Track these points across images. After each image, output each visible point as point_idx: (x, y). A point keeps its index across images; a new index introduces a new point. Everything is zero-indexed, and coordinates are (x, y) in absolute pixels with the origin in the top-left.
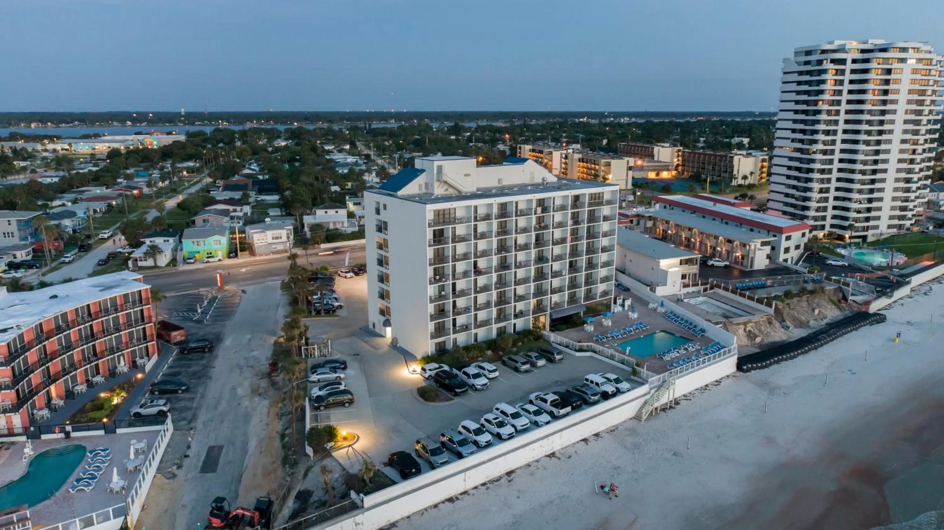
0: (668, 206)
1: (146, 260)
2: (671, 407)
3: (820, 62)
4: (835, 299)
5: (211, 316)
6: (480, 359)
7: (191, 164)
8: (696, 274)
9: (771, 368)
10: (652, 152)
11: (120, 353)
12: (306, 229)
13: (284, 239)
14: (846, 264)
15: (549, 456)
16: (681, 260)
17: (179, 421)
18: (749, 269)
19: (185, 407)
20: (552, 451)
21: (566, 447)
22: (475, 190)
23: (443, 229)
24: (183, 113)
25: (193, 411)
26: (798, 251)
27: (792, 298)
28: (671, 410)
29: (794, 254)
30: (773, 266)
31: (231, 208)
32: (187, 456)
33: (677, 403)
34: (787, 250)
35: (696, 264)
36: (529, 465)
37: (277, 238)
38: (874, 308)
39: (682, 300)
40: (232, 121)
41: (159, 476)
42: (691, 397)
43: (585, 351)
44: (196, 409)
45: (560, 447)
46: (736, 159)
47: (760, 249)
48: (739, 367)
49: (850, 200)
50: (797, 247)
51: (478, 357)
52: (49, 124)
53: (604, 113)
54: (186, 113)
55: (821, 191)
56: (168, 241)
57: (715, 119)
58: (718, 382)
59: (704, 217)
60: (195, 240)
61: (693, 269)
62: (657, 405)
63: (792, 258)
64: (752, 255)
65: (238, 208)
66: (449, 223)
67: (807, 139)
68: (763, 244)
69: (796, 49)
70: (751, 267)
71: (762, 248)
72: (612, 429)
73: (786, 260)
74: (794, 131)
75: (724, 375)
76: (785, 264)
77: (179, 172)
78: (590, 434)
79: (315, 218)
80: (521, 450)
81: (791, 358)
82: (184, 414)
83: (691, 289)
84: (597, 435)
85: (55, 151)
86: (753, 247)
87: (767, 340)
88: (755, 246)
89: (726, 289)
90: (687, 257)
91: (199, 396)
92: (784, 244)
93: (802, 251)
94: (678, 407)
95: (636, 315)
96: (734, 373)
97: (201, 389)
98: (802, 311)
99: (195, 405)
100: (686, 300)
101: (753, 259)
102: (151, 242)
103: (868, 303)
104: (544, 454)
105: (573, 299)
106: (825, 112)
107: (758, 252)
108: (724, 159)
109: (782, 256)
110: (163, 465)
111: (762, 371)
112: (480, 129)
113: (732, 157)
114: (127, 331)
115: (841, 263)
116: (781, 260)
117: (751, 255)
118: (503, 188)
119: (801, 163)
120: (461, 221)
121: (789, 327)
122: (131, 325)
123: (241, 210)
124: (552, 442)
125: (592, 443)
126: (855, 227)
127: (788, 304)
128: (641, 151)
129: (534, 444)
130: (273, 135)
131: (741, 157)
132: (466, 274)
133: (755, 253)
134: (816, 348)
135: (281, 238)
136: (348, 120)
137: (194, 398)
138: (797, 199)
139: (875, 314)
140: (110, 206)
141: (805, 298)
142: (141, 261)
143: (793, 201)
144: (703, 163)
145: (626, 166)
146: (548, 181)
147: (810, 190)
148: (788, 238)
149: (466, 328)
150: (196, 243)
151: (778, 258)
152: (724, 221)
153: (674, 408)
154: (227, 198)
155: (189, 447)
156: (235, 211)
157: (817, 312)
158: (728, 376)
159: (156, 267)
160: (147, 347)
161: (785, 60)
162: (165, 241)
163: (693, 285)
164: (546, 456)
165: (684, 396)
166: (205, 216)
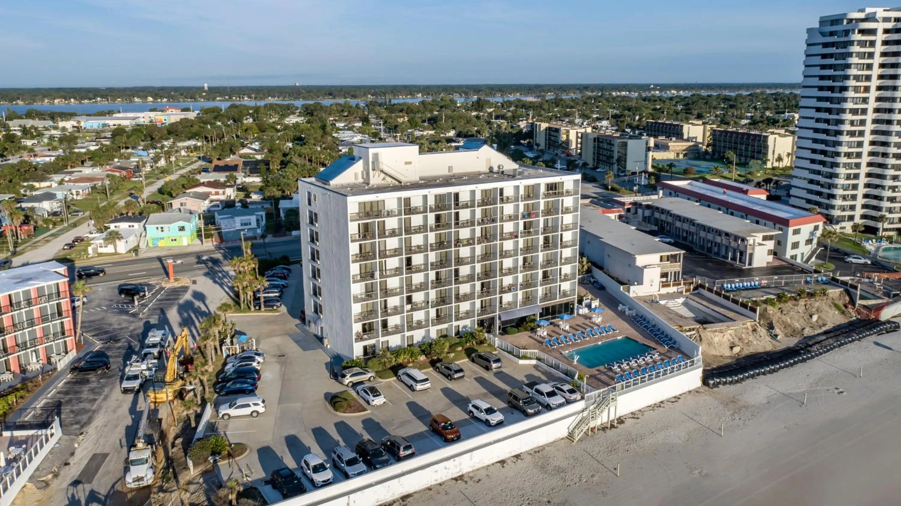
0: (673, 193)
1: (106, 247)
2: (612, 426)
3: (847, 33)
4: (840, 303)
5: (149, 309)
6: (411, 365)
7: (191, 143)
8: (679, 272)
9: (744, 383)
10: (682, 130)
11: (34, 349)
12: (282, 214)
13: (254, 225)
14: (869, 262)
15: (456, 479)
16: (661, 257)
17: (72, 424)
18: (747, 267)
19: (83, 409)
20: (460, 474)
21: (478, 470)
22: (418, 179)
23: (368, 223)
24: (206, 88)
25: (90, 413)
26: (810, 246)
27: (786, 302)
28: (613, 429)
29: (805, 250)
30: (778, 263)
31: (213, 190)
32: (67, 464)
33: (621, 421)
34: (795, 245)
35: (679, 261)
36: (430, 489)
37: (246, 224)
38: (886, 314)
39: (657, 302)
40: (253, 96)
41: (30, 485)
42: (640, 416)
43: (530, 358)
44: (94, 411)
45: (470, 470)
46: (771, 138)
47: (760, 244)
48: (705, 381)
49: (883, 187)
50: (809, 242)
51: (409, 362)
52: (72, 100)
53: (650, 85)
54: (209, 88)
55: (848, 177)
56: (133, 226)
57: (768, 91)
58: (677, 398)
59: (709, 206)
60: (159, 226)
61: (675, 266)
62: (592, 424)
63: (803, 254)
64: (751, 251)
65: (221, 191)
66: (378, 216)
67: (833, 119)
68: (765, 238)
69: (821, 18)
70: (750, 264)
71: (764, 242)
72: (537, 450)
73: (794, 257)
74: (818, 110)
75: (686, 390)
76: (793, 261)
77: (177, 151)
78: (509, 455)
79: (291, 204)
80: (420, 471)
81: (771, 372)
82: (79, 417)
83: (672, 289)
84: (517, 456)
85: (64, 129)
86: (751, 242)
87: (747, 351)
88: (754, 240)
89: (710, 290)
90: (669, 254)
91: (102, 397)
92: (791, 239)
93: (815, 246)
94: (621, 426)
95: (600, 319)
96: (699, 388)
97: (106, 390)
98: (796, 317)
99: (94, 408)
100: (662, 302)
101: (751, 255)
102: (116, 227)
103: (879, 308)
104: (450, 476)
105: (528, 299)
106: (853, 88)
107: (758, 249)
108: (757, 138)
109: (789, 253)
110: (37, 473)
111: (732, 388)
112: (506, 104)
113: (766, 137)
114: (41, 326)
115: (862, 261)
116: (788, 256)
117: (749, 251)
118: (453, 176)
119: (826, 145)
120: (389, 214)
121: (776, 336)
122: (48, 319)
123: (224, 194)
124: (460, 464)
125: (509, 465)
126: (887, 219)
127: (780, 309)
128: (670, 129)
129: (436, 466)
130: (287, 110)
131: (777, 136)
132: (397, 271)
133: (753, 249)
134: (804, 360)
135: (250, 224)
136: (373, 95)
137: (95, 400)
138: (822, 186)
139: (888, 322)
140: (94, 188)
141: (802, 302)
142: (102, 247)
143: (818, 188)
144: (736, 143)
145: (645, 146)
146: (504, 169)
147: (836, 176)
148: (797, 232)
149: (398, 330)
150: (160, 229)
151: (785, 254)
152: (730, 211)
153: (616, 428)
154: (212, 180)
155: (73, 454)
156: (217, 194)
157: (815, 318)
158: (690, 392)
159: (116, 253)
160: (65, 342)
161: (809, 31)
162: (130, 226)
163: (674, 285)
164: (452, 479)
165: (632, 413)
166: (183, 200)
